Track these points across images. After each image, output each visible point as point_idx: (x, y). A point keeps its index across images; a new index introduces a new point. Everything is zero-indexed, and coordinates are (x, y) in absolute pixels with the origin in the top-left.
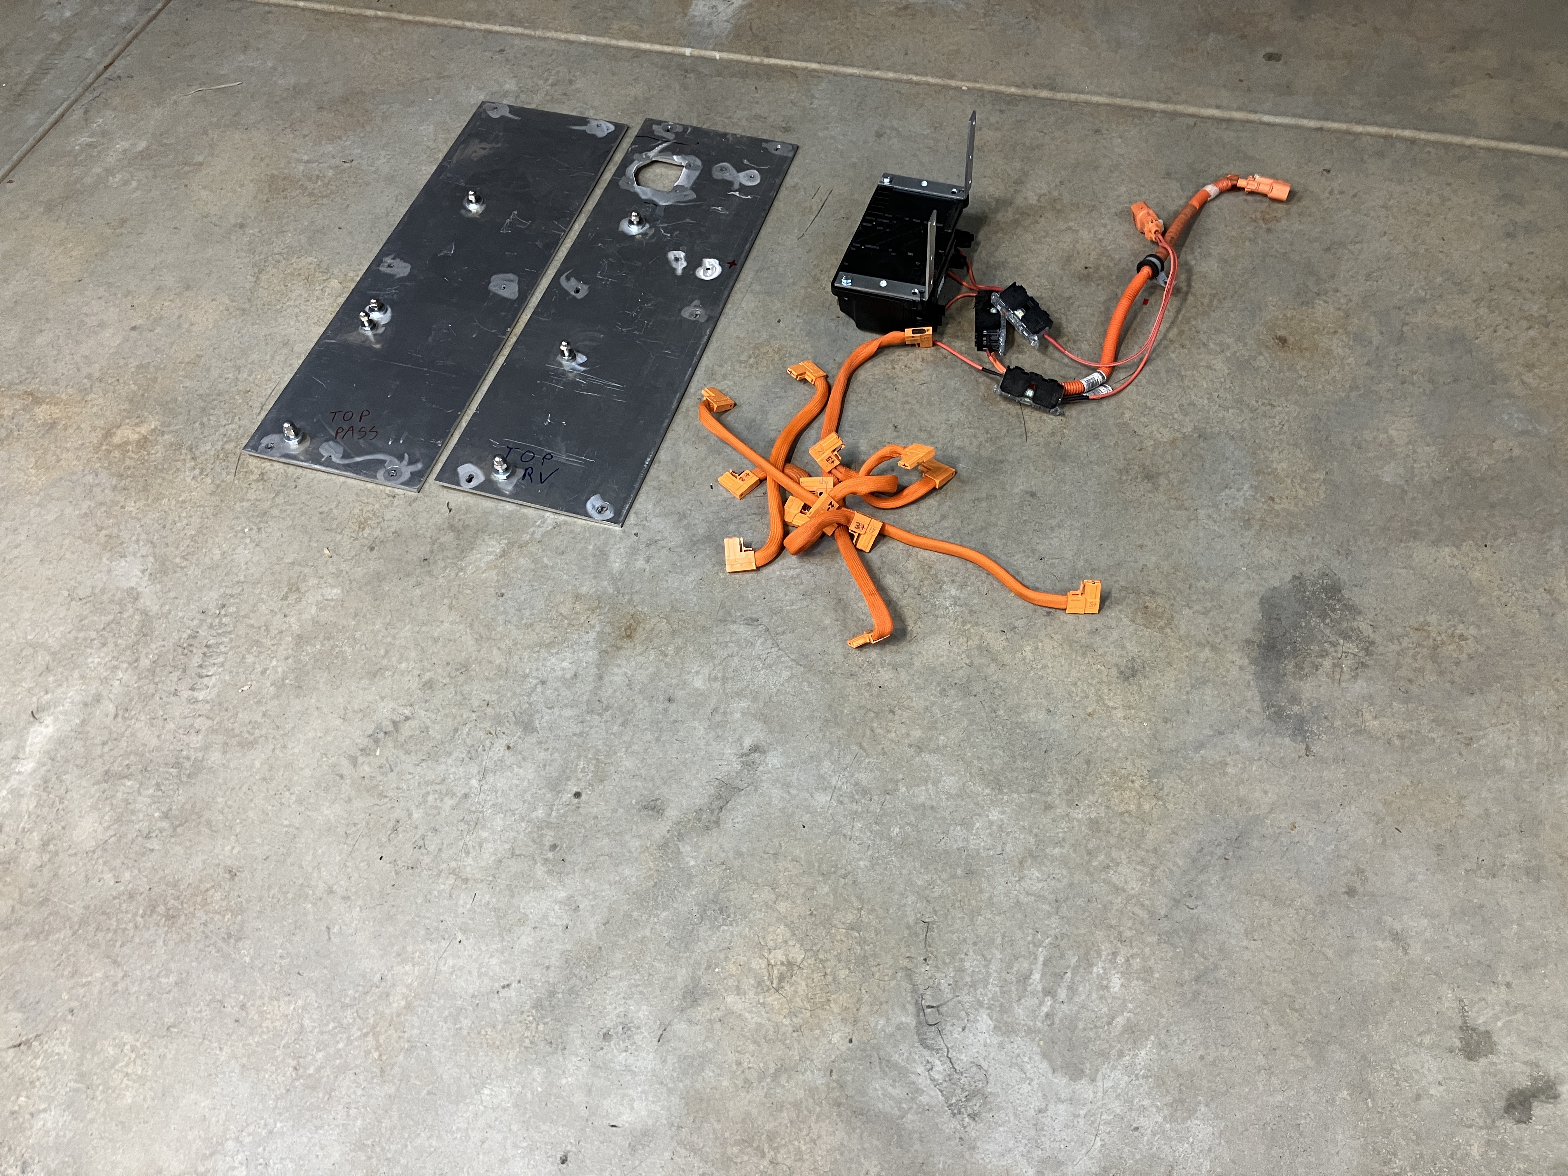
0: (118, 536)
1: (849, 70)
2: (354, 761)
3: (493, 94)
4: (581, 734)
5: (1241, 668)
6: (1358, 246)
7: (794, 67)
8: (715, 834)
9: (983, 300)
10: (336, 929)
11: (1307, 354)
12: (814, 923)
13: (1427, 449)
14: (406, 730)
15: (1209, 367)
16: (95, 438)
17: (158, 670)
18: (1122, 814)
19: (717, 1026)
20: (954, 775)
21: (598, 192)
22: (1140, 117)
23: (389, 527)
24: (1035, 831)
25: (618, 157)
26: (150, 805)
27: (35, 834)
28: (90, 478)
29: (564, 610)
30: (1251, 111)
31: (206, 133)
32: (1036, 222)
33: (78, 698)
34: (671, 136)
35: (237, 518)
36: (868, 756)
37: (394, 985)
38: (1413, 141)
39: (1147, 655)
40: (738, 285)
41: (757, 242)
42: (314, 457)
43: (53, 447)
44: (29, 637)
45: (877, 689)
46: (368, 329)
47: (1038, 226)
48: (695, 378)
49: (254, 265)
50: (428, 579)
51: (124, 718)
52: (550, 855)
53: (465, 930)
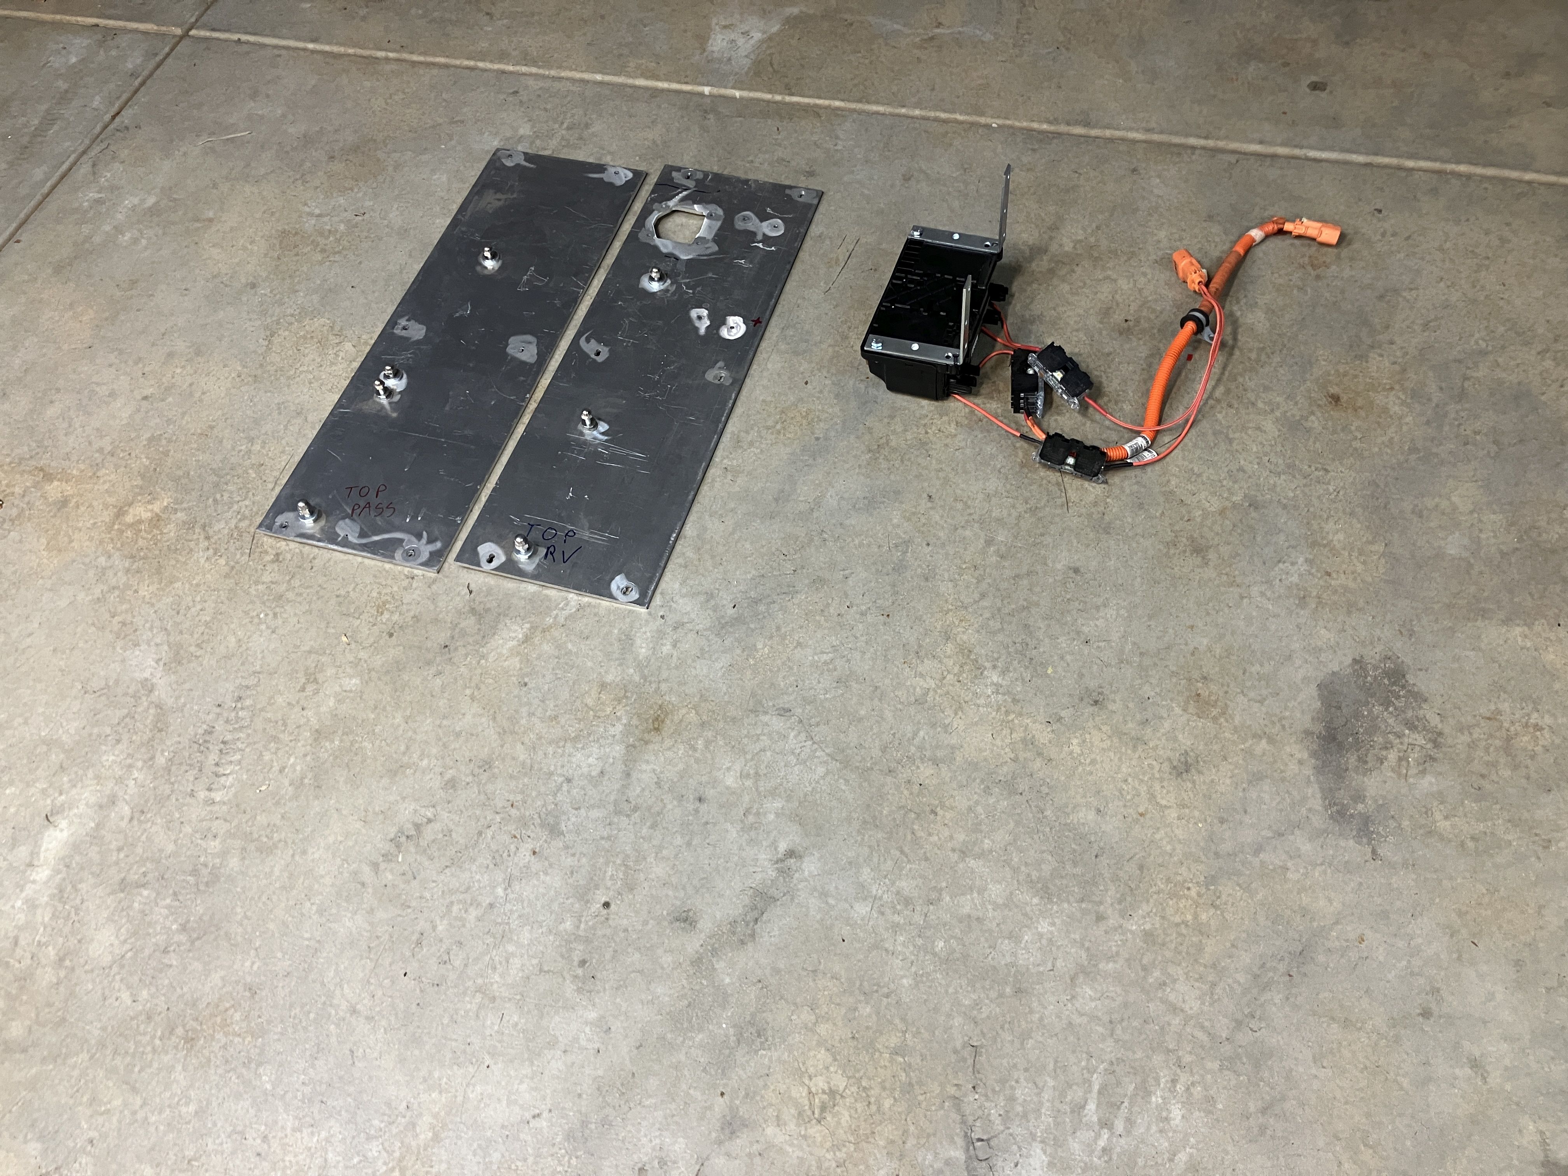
0: (132, 623)
1: (875, 108)
2: (375, 866)
3: (508, 139)
4: (609, 838)
5: (1301, 762)
6: (1414, 293)
7: (816, 106)
8: (751, 949)
9: (1020, 360)
10: (360, 1053)
11: (1362, 413)
12: (856, 1048)
13: (1492, 517)
14: (429, 833)
15: (1258, 428)
16: (107, 516)
17: (174, 768)
18: (1177, 925)
19: (757, 1160)
20: (1000, 883)
21: (617, 245)
22: (1179, 154)
23: (408, 611)
24: (1087, 944)
25: (638, 207)
26: (167, 917)
27: (50, 948)
28: (102, 560)
29: (590, 702)
30: (1296, 146)
31: (215, 186)
32: (1073, 271)
33: (93, 800)
34: (691, 184)
35: (252, 602)
36: (909, 861)
37: (420, 1115)
38: (1469, 177)
39: (1201, 747)
40: (764, 345)
41: (783, 297)
42: (331, 537)
43: (64, 527)
44: (43, 734)
45: (917, 787)
46: (383, 397)
47: (1075, 276)
48: (721, 446)
49: (266, 328)
50: (449, 667)
51: (140, 821)
52: (580, 972)
53: (492, 1055)
